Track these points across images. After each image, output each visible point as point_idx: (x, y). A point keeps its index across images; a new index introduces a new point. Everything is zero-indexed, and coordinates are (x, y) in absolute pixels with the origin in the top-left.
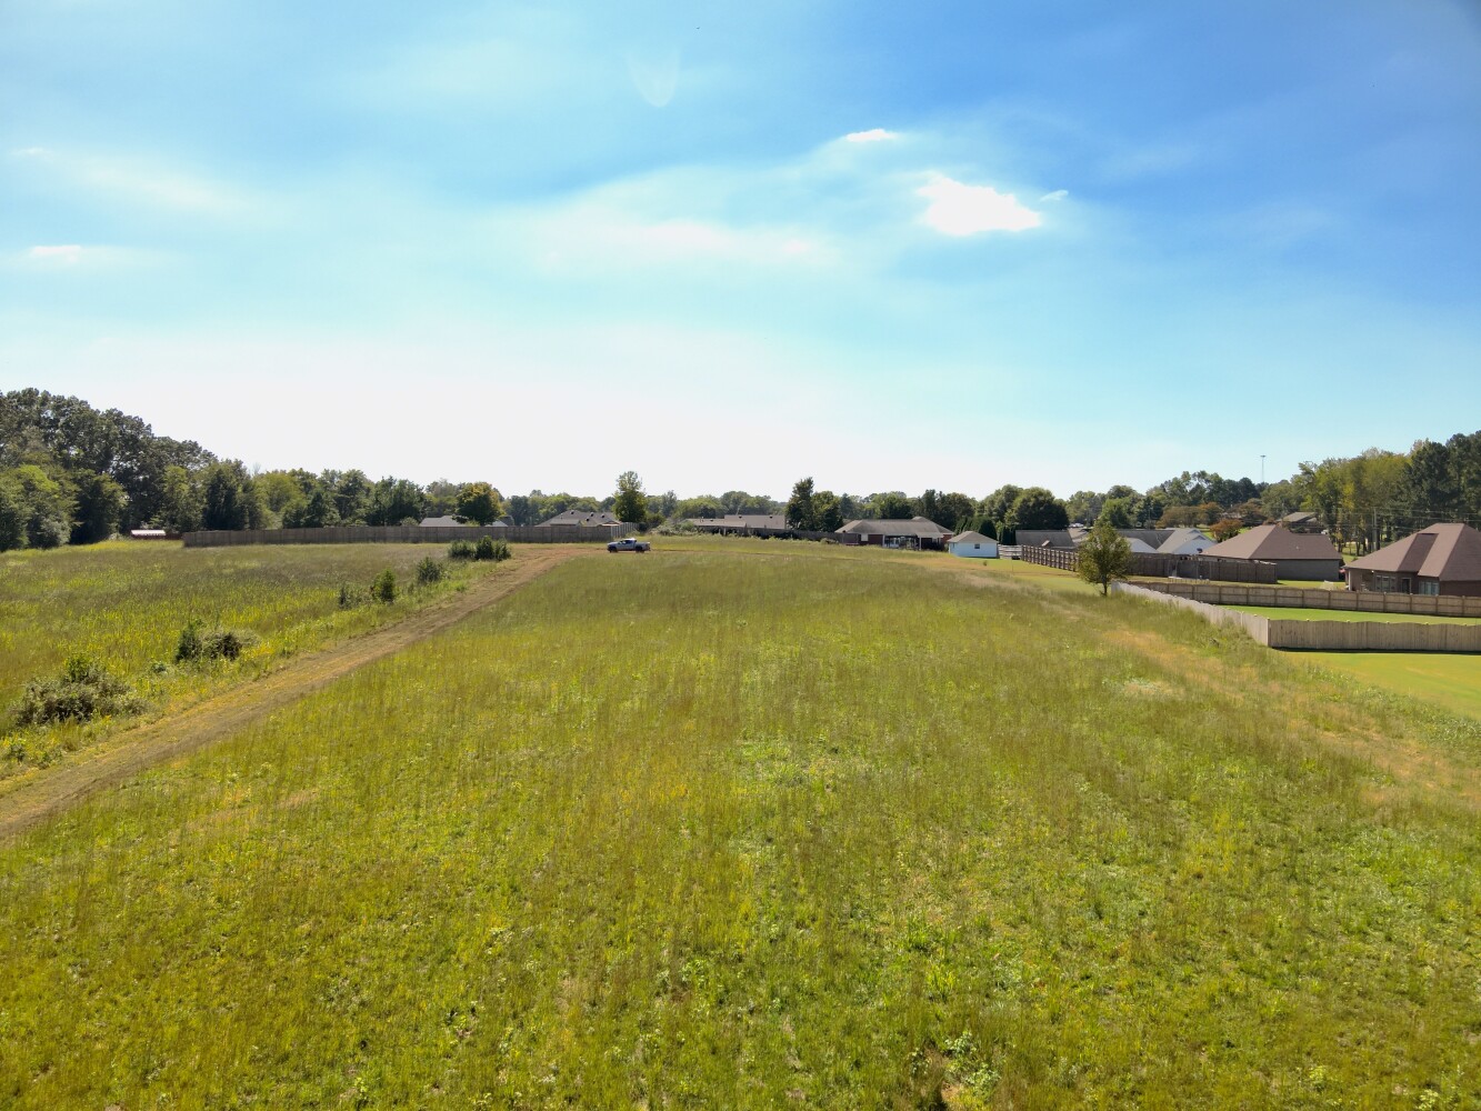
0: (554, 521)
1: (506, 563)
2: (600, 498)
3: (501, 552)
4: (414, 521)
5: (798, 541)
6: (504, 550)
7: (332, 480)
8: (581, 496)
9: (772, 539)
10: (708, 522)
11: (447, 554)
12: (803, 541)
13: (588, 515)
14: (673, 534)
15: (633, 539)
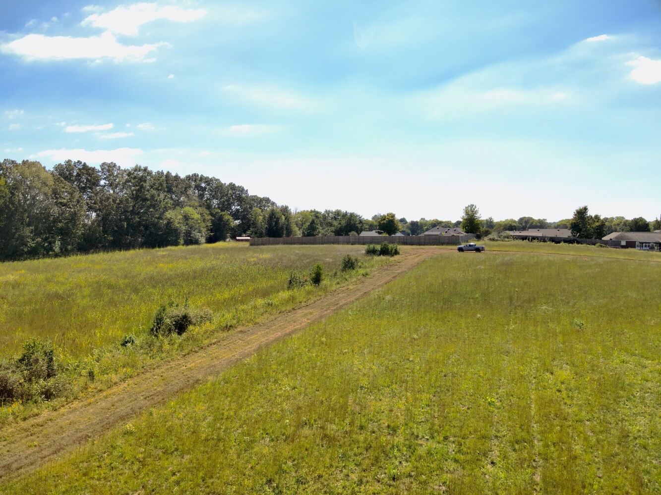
0: (426, 233)
1: (396, 257)
2: (454, 221)
3: (393, 251)
4: (355, 233)
5: (580, 245)
6: (396, 250)
7: (328, 214)
8: (444, 220)
9: (562, 244)
10: (517, 233)
11: (364, 252)
12: (584, 245)
13: (446, 230)
14: (497, 240)
15: (472, 244)
